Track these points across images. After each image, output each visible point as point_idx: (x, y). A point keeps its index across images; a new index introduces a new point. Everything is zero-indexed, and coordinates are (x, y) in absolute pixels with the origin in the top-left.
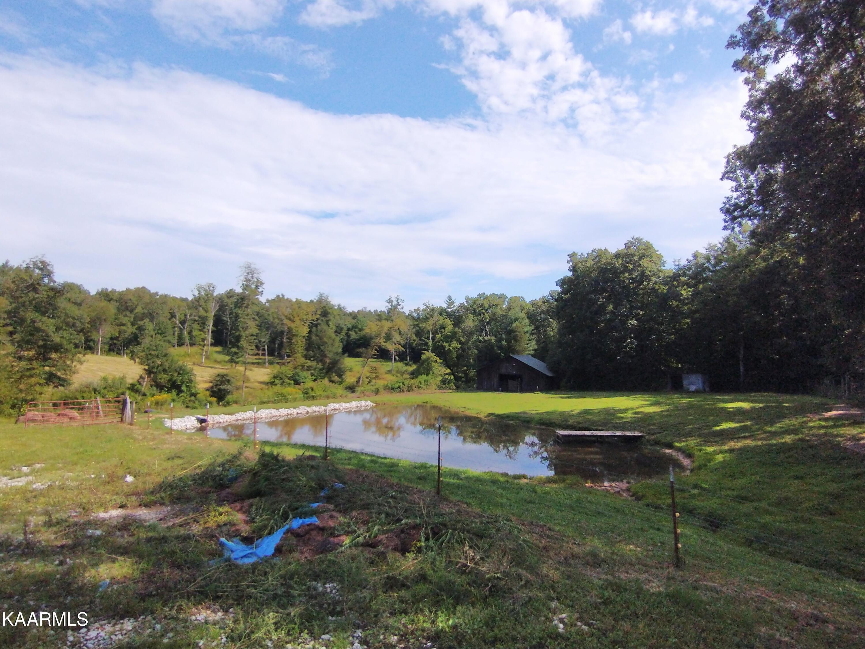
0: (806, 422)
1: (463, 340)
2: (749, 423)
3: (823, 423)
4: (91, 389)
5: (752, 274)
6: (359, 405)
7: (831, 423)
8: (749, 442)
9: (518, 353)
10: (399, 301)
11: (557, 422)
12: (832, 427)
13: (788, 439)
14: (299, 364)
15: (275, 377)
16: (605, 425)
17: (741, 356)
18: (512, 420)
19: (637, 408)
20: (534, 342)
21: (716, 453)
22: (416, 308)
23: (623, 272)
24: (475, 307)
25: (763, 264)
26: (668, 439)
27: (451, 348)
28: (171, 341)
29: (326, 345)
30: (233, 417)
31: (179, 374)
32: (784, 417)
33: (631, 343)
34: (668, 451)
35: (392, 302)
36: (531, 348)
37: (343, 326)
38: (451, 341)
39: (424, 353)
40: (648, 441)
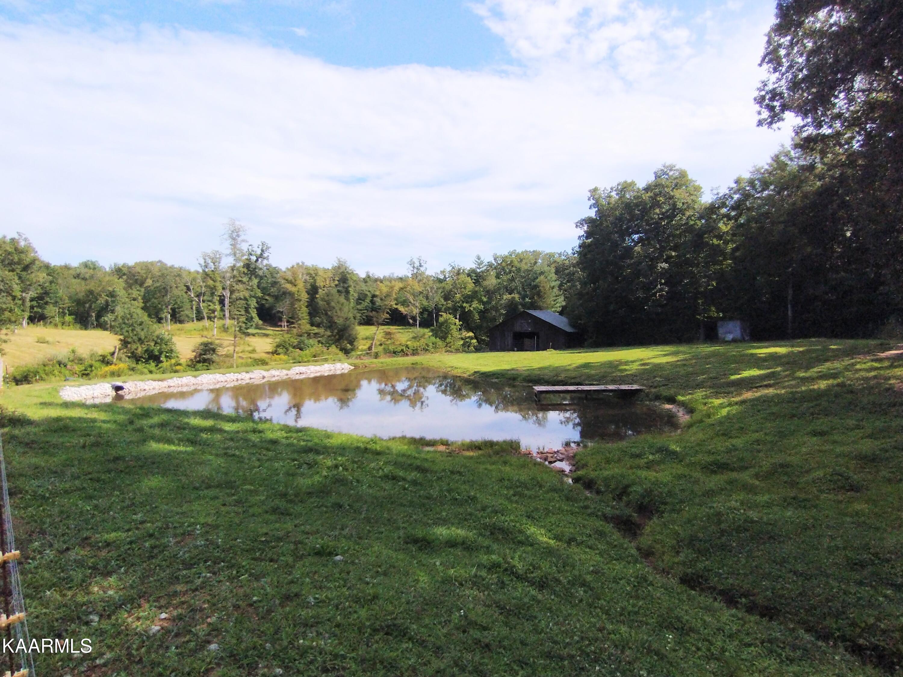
0: (853, 365)
1: (485, 299)
2: (779, 369)
3: (876, 365)
4: (55, 361)
5: (805, 196)
6: (333, 368)
7: (886, 364)
8: (771, 391)
9: (540, 308)
10: (421, 262)
11: (546, 377)
12: (887, 368)
13: (823, 385)
14: (304, 331)
15: (278, 346)
16: (601, 379)
17: (790, 298)
18: (497, 378)
19: (649, 359)
20: (562, 298)
21: (721, 406)
22: (442, 270)
23: (652, 207)
24: (504, 264)
25: (819, 184)
26: (672, 391)
27: (472, 309)
28: (190, 315)
29: (334, 311)
30: (165, 384)
31: (156, 343)
32: (826, 360)
33: (661, 290)
34: (668, 406)
35: (414, 263)
36: (558, 305)
37: (368, 293)
38: (472, 302)
39: (441, 315)
40: (647, 395)
